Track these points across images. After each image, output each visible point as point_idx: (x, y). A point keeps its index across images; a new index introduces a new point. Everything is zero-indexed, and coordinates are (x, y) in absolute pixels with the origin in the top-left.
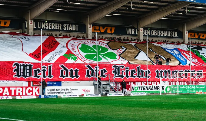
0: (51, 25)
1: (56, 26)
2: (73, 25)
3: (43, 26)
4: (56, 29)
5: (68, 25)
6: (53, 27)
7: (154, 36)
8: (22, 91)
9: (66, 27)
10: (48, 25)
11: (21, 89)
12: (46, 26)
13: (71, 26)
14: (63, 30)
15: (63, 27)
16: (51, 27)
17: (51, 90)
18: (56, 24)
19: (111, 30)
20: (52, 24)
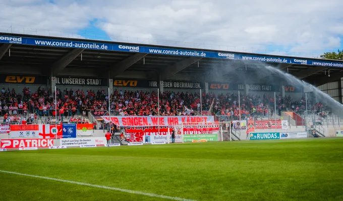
0: (74, 80)
1: (80, 81)
2: (96, 80)
3: (67, 81)
4: (80, 83)
5: (91, 80)
6: (76, 82)
7: (176, 88)
8: (38, 143)
9: (90, 81)
10: (72, 81)
11: (36, 141)
12: (69, 81)
13: (94, 80)
14: (86, 85)
15: (86, 82)
16: (75, 82)
17: (66, 141)
18: (80, 79)
19: (133, 83)
20: (76, 79)
